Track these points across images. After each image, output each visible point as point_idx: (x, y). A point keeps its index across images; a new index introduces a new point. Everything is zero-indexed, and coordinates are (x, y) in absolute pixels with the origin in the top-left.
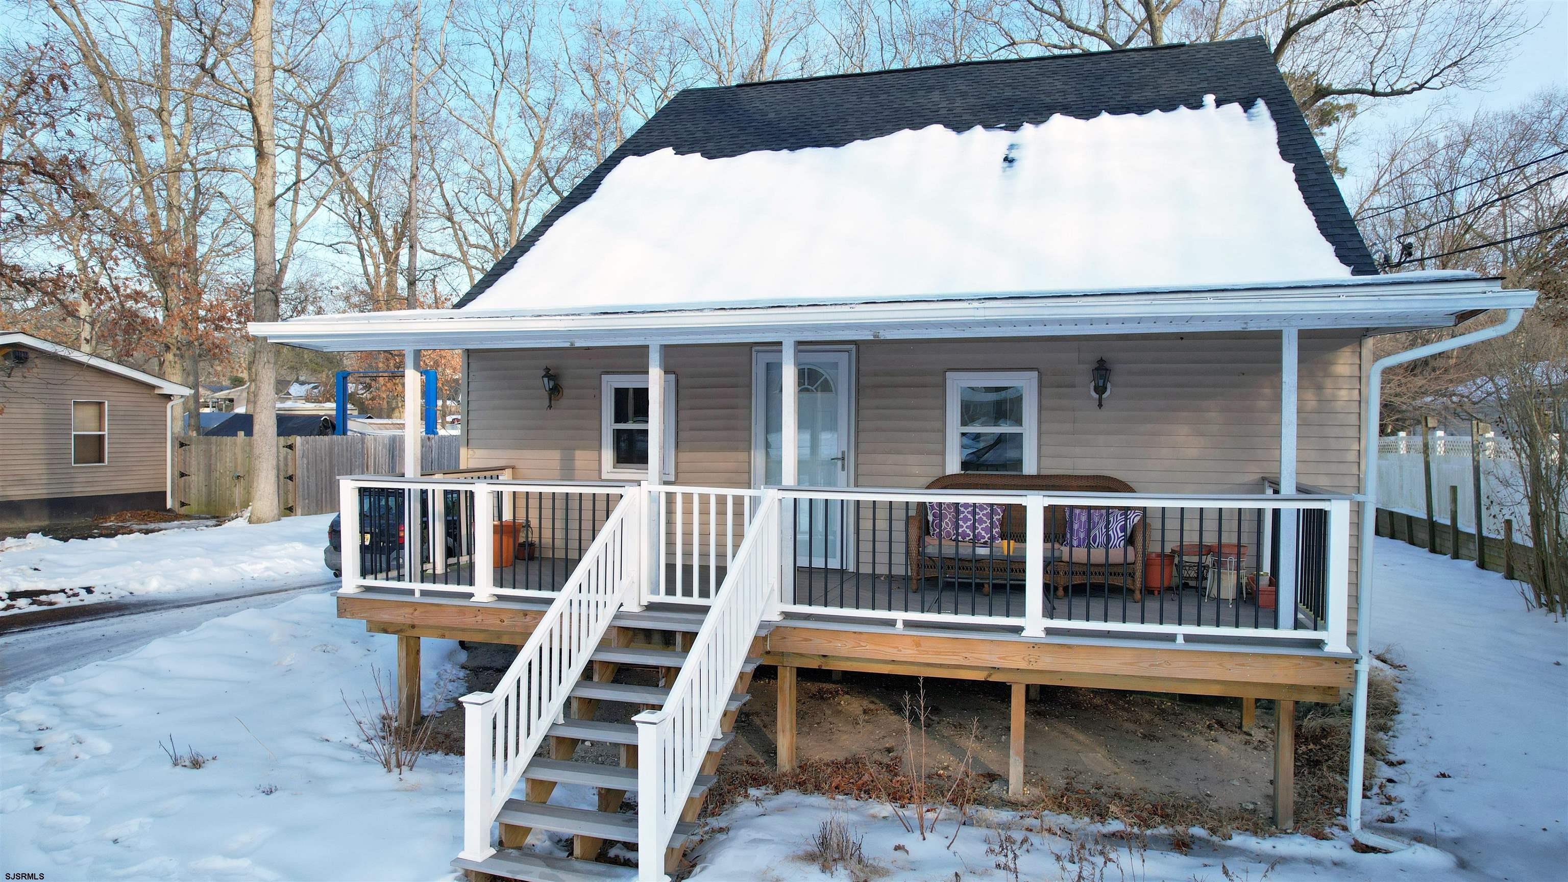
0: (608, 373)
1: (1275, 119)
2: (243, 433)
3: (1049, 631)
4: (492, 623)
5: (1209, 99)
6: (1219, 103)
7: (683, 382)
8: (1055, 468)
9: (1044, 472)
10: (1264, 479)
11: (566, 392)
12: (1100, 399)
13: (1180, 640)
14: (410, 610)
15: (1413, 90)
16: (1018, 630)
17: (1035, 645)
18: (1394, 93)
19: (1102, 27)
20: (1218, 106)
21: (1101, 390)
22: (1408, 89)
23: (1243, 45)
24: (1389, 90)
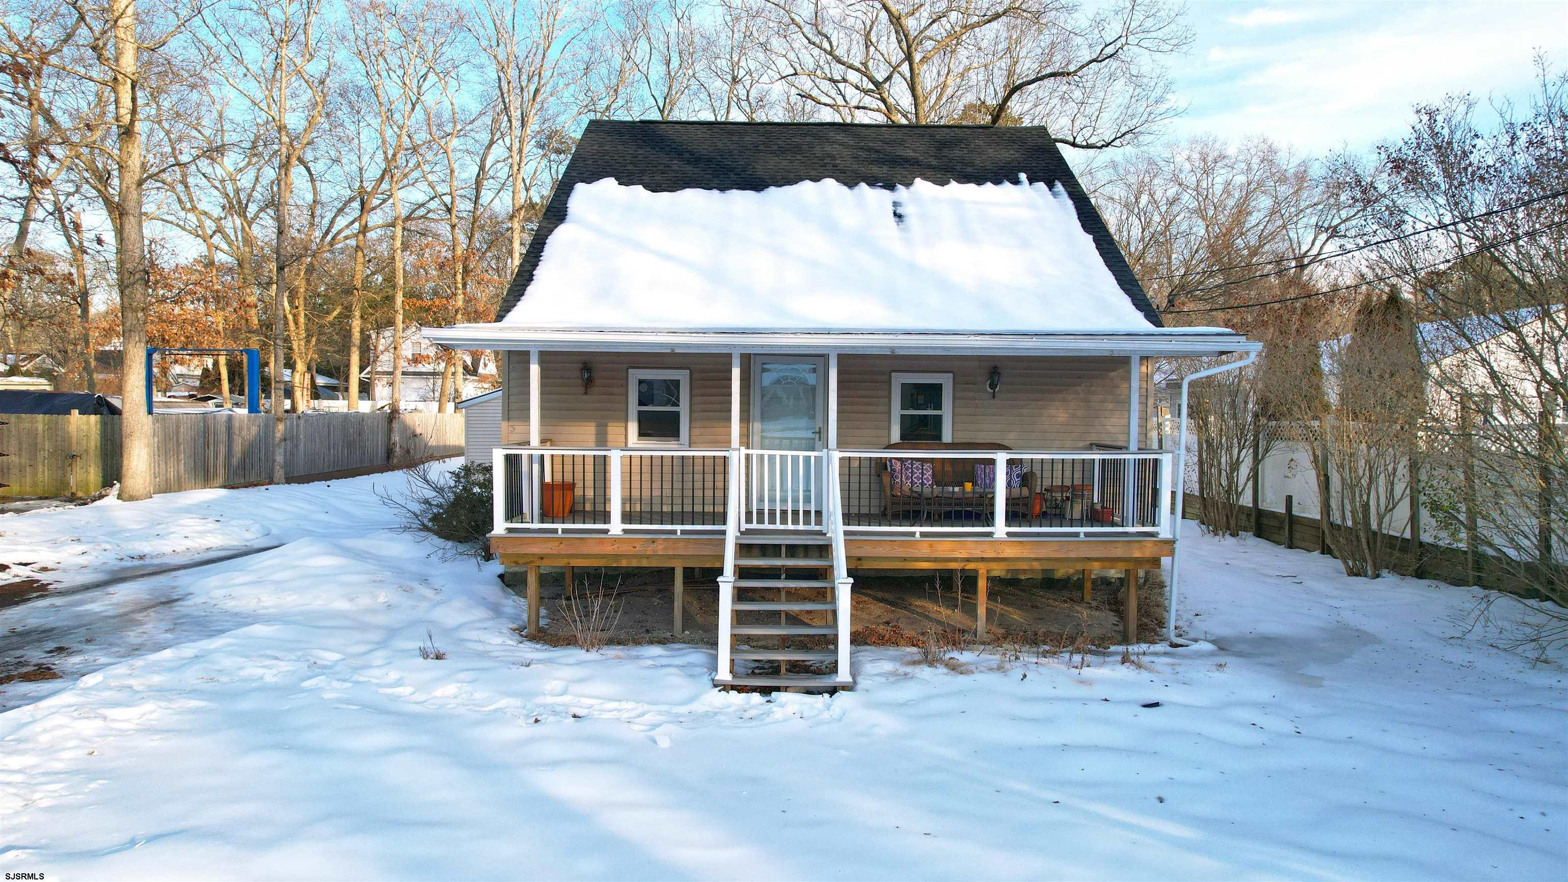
0: (634, 368)
1: (1072, 199)
2: (77, 411)
3: (1009, 534)
4: (625, 549)
5: (1023, 176)
6: (1031, 181)
7: (695, 376)
8: (962, 438)
9: (956, 441)
10: (1091, 444)
11: (598, 382)
12: (994, 392)
13: (1082, 536)
14: (557, 544)
15: (1103, 146)
16: (990, 534)
17: (1001, 542)
18: (1089, 146)
19: (865, 64)
20: (1030, 184)
21: (993, 386)
22: (1099, 145)
23: (1034, 132)
24: (1084, 143)
